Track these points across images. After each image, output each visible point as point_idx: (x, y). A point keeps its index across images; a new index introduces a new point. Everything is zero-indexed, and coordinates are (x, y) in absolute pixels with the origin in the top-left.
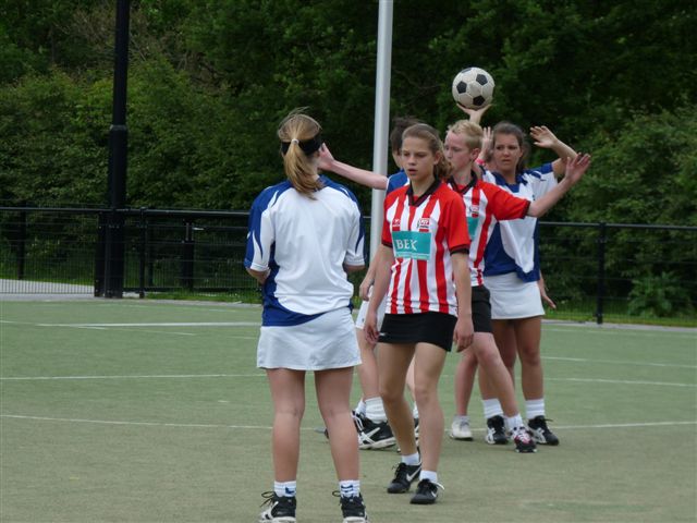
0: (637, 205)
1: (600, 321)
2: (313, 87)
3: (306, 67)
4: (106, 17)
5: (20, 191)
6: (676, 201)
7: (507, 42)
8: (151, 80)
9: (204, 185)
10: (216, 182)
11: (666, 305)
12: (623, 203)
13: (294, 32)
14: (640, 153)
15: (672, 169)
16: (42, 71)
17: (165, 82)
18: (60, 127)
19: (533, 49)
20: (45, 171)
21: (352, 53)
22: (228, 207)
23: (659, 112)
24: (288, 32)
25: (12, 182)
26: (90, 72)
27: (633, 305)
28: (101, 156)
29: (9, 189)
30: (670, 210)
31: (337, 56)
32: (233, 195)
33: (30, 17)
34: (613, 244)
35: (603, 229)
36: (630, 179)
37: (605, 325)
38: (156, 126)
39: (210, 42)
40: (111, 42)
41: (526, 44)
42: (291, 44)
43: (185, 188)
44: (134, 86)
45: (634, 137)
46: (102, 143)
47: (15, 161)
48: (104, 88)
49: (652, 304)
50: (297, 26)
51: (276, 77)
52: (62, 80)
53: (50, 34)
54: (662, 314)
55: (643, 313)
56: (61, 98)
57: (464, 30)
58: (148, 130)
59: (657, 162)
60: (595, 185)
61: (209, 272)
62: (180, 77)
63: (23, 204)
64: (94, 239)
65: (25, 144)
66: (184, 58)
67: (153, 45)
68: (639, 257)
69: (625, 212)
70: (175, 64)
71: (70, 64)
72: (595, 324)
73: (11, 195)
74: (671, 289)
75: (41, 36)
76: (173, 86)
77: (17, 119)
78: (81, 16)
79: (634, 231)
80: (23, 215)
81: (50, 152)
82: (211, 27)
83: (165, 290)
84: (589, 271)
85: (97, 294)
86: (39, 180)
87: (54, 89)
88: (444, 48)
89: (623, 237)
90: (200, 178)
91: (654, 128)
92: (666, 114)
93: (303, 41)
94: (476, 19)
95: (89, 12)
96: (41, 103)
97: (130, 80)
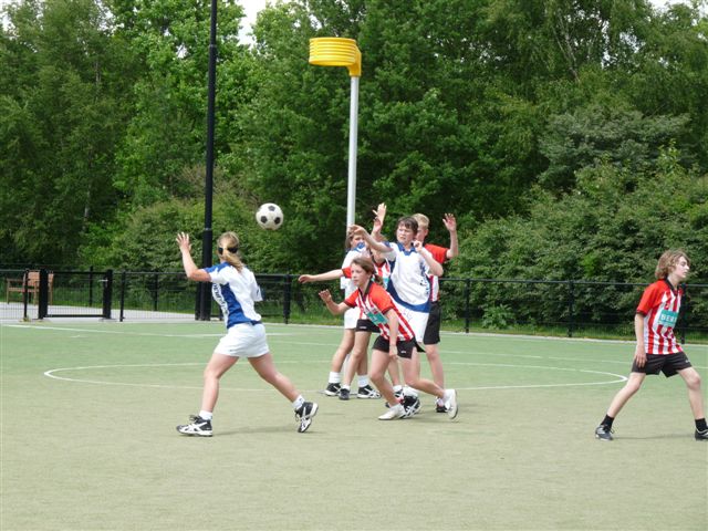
0: (487, 269)
1: (467, 331)
2: (311, 207)
3: (307, 195)
4: (201, 170)
5: (154, 264)
6: (508, 267)
7: (413, 182)
8: (226, 203)
10: (260, 258)
11: (503, 322)
12: (478, 268)
13: (302, 177)
14: (488, 241)
15: (504, 249)
16: (166, 200)
17: (232, 205)
19: (427, 186)
20: (168, 253)
21: (330, 189)
22: (266, 271)
23: (498, 218)
24: (298, 177)
25: (151, 258)
26: (192, 199)
27: (485, 322)
28: (198, 245)
29: (148, 262)
30: (504, 272)
31: (324, 190)
32: (269, 265)
33: (159, 171)
34: (474, 290)
35: (468, 281)
36: (482, 255)
37: (470, 334)
39: (255, 185)
40: (203, 184)
41: (425, 182)
42: (300, 184)
44: (216, 207)
45: (484, 232)
46: (199, 237)
47: (152, 247)
48: (200, 208)
49: (496, 322)
50: (303, 174)
51: (292, 202)
52: (177, 204)
53: (171, 179)
54: (502, 327)
55: (491, 327)
56: (177, 214)
57: (392, 176)
59: (498, 246)
60: (464, 258)
62: (240, 202)
63: (157, 270)
64: (195, 289)
65: (157, 238)
66: (242, 191)
67: (226, 185)
68: (488, 297)
69: (481, 273)
70: (238, 195)
71: (181, 195)
72: (465, 334)
73: (150, 265)
74: (505, 314)
75: (165, 180)
76: (237, 207)
77: (153, 225)
78: (186, 170)
79: (485, 283)
80: (156, 277)
82: (256, 177)
84: (460, 305)
85: (197, 319)
86: (164, 258)
87: (173, 209)
88: (381, 186)
89: (479, 286)
90: (251, 256)
91: (496, 227)
92: (502, 220)
93: (305, 183)
94: (398, 171)
95: (191, 167)
96: (166, 217)
97: (214, 204)
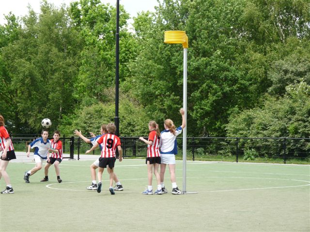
0: (245, 132)
1: (237, 162)
2: (164, 106)
3: (161, 101)
4: (112, 90)
6: (254, 131)
7: (209, 94)
8: (124, 105)
9: (137, 130)
10: (140, 129)
11: (253, 157)
12: (241, 132)
13: (158, 92)
14: (245, 120)
15: (253, 123)
16: (97, 103)
17: (127, 105)
18: (101, 117)
19: (216, 95)
23: (249, 109)
24: (157, 92)
26: (109, 103)
27: (245, 158)
30: (253, 133)
33: (93, 90)
34: (239, 142)
35: (237, 138)
36: (242, 126)
37: (239, 163)
38: (125, 116)
39: (137, 96)
40: (114, 96)
41: (215, 93)
42: (158, 95)
43: (133, 131)
44: (120, 106)
45: (243, 116)
46: (112, 120)
47: (91, 125)
48: (113, 107)
49: (249, 157)
51: (154, 104)
52: (102, 105)
53: (99, 94)
54: (252, 159)
55: (247, 159)
56: (102, 110)
57: (200, 90)
58: (123, 117)
59: (249, 122)
60: (234, 128)
61: (139, 151)
62: (131, 104)
65: (93, 121)
66: (131, 99)
67: (124, 96)
68: (246, 145)
69: (242, 134)
70: (129, 101)
71: (104, 101)
72: (236, 163)
74: (254, 153)
75: (96, 95)
76: (129, 106)
77: (91, 115)
78: (105, 90)
81: (99, 123)
82: (138, 92)
83: (129, 157)
87: (100, 108)
89: (241, 140)
91: (248, 113)
92: (251, 110)
93: (160, 95)
95: (108, 89)
96: (97, 111)
97: (119, 104)
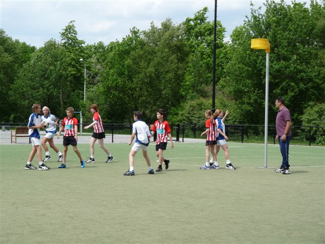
0: (317, 122)
3: (249, 97)
4: (210, 88)
5: (194, 122)
7: (289, 90)
8: (220, 99)
9: (230, 120)
11: (323, 142)
12: (313, 122)
14: (317, 112)
16: (199, 98)
17: (222, 100)
19: (294, 91)
20: (199, 118)
21: (258, 93)
23: (321, 103)
24: (246, 90)
25: (193, 120)
26: (208, 98)
27: (316, 143)
31: (255, 94)
33: (196, 88)
34: (312, 130)
35: (310, 127)
36: (315, 117)
37: (311, 146)
39: (230, 92)
40: (212, 92)
42: (246, 92)
44: (216, 101)
45: (316, 109)
47: (193, 115)
48: (211, 101)
49: (321, 142)
51: (243, 99)
52: (202, 100)
54: (323, 144)
55: (319, 144)
56: (202, 103)
57: (280, 88)
59: (321, 114)
60: (308, 119)
62: (225, 99)
63: (195, 124)
65: (195, 112)
67: (220, 93)
68: (318, 133)
70: (224, 96)
71: (204, 97)
72: (308, 146)
73: (192, 122)
76: (224, 101)
77: (194, 108)
79: (316, 127)
80: (195, 126)
82: (231, 89)
86: (198, 119)
89: (314, 128)
91: (321, 106)
92: (323, 104)
93: (248, 92)
96: (198, 105)
97: (216, 100)
